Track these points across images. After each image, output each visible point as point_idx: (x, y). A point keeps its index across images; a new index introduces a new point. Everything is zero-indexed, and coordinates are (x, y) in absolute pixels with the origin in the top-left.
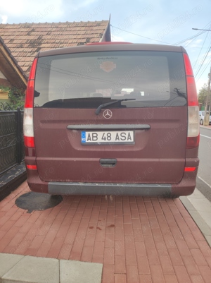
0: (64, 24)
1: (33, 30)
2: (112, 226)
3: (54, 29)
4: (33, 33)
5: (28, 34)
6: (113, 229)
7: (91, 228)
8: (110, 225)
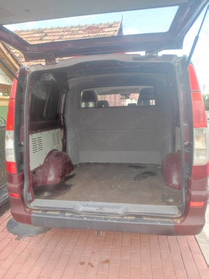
0: (76, 27)
1: (46, 35)
2: (107, 261)
3: (66, 33)
4: (45, 38)
5: (41, 40)
6: (106, 266)
7: (82, 263)
8: (104, 260)
